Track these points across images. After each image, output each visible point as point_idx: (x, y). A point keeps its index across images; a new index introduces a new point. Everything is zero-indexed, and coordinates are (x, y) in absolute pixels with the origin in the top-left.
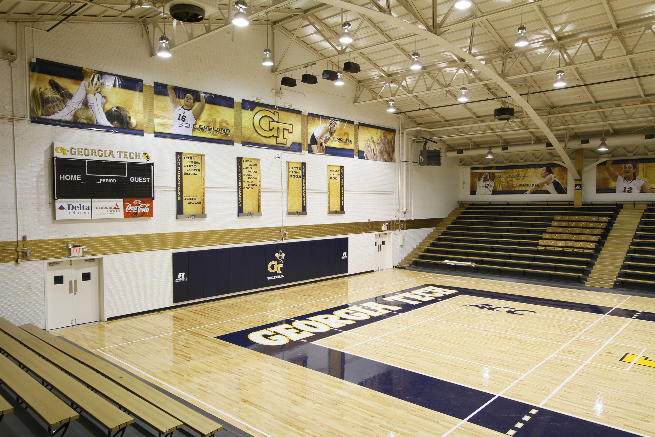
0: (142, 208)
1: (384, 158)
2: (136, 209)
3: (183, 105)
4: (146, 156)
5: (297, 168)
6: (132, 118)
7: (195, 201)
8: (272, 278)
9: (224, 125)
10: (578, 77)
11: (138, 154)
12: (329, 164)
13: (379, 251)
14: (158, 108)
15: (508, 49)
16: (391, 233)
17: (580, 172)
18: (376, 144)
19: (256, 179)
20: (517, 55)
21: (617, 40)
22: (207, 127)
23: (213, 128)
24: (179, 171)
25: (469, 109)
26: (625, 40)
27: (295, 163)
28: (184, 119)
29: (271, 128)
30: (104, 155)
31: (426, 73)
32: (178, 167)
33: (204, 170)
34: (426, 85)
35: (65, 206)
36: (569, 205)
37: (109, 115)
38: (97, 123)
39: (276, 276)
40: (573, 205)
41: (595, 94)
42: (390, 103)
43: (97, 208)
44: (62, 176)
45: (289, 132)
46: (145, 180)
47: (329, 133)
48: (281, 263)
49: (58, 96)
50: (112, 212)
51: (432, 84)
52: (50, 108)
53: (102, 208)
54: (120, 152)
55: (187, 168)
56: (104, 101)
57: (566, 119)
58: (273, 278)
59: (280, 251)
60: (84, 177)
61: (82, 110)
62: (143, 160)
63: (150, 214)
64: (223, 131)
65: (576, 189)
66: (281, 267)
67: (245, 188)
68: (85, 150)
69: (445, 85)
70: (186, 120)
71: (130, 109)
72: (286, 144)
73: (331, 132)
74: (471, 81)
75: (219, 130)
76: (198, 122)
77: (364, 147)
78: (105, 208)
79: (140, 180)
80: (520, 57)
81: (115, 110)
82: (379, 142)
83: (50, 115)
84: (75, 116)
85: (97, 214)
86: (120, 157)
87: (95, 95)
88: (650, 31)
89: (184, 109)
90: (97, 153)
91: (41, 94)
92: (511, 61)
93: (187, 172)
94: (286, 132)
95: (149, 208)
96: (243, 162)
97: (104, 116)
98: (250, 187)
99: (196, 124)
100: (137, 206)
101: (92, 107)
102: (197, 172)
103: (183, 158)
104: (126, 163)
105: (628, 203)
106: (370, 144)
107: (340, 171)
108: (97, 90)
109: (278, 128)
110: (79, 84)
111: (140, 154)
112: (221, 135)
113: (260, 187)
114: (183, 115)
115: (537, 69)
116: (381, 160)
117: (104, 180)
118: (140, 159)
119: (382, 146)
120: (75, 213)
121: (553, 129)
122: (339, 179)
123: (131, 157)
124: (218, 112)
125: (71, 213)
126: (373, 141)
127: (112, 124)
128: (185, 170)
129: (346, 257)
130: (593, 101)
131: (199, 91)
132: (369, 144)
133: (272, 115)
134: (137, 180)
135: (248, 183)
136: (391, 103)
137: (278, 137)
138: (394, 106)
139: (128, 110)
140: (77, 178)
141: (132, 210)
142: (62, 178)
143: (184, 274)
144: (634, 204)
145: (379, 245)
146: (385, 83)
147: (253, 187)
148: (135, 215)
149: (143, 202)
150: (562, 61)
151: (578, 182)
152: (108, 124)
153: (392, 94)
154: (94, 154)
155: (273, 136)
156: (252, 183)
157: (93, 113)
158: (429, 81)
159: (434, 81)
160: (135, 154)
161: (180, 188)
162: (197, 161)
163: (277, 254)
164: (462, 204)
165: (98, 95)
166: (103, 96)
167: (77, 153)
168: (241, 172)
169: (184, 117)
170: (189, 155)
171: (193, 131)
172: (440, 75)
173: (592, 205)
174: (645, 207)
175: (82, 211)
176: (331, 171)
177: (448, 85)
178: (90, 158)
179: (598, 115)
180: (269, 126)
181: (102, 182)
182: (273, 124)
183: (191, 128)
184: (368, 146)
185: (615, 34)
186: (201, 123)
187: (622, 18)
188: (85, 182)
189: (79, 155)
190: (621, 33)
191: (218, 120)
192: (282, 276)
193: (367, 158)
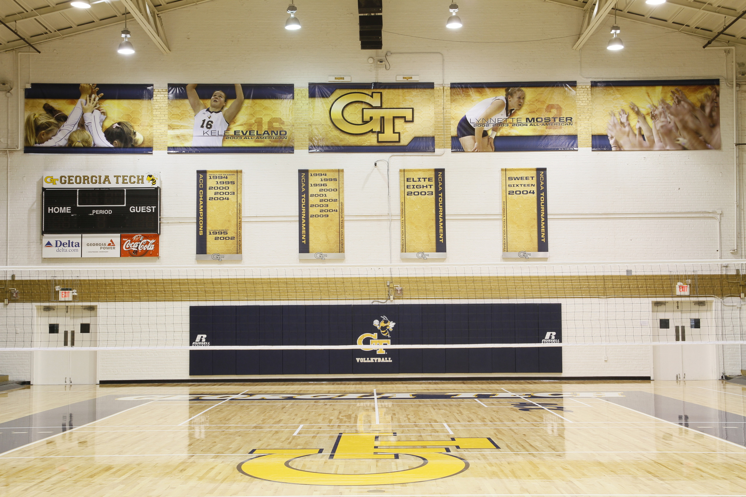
0: (145, 245)
1: (679, 142)
2: (136, 247)
3: (209, 106)
4: (152, 178)
5: (425, 179)
6: (137, 133)
7: (226, 236)
8: (366, 360)
9: (276, 125)
12: (504, 167)
14: (174, 116)
18: (649, 118)
19: (335, 200)
22: (247, 131)
23: (257, 131)
24: (201, 196)
27: (420, 170)
28: (209, 125)
29: (367, 118)
30: (98, 181)
32: (201, 191)
33: (241, 193)
35: (53, 242)
37: (110, 134)
38: (94, 144)
39: (376, 359)
43: (88, 244)
44: (51, 209)
45: (406, 121)
46: (149, 209)
47: (504, 111)
48: (386, 338)
49: (52, 120)
50: (106, 250)
52: (43, 135)
53: (94, 244)
54: (117, 177)
55: (213, 191)
56: (103, 117)
58: (368, 361)
59: (384, 317)
60: (74, 209)
61: (78, 132)
62: (148, 184)
63: (155, 254)
64: (274, 135)
67: (312, 216)
68: (77, 177)
70: (213, 127)
72: (399, 142)
73: (509, 109)
75: (268, 134)
76: (232, 126)
77: (610, 127)
78: (97, 244)
79: (143, 209)
81: (117, 127)
83: (43, 143)
84: (69, 140)
86: (117, 183)
87: (92, 113)
89: (210, 112)
90: (90, 180)
91: (35, 121)
93: (214, 196)
94: (399, 123)
95: (154, 245)
96: (310, 177)
97: (102, 135)
98: (324, 213)
99: (228, 129)
100: (137, 243)
101: (89, 126)
102: (230, 196)
103: (208, 177)
104: (125, 189)
106: (628, 120)
107: (535, 178)
108: (96, 106)
109: (382, 118)
110: (74, 103)
111: (143, 177)
112: (270, 140)
113: (342, 213)
114: (209, 120)
116: (669, 148)
118: (143, 183)
119: (670, 118)
120: (63, 250)
122: (533, 193)
123: (132, 182)
124: (266, 108)
125: (58, 251)
126: (638, 113)
127: (111, 144)
128: (210, 193)
131: (234, 84)
132: (624, 121)
133: (368, 99)
134: (138, 210)
135: (319, 208)
137: (382, 131)
139: (133, 124)
140: (66, 210)
141: (131, 247)
143: (205, 336)
147: (328, 213)
148: (136, 254)
149: (145, 237)
152: (108, 144)
154: (86, 181)
155: (371, 131)
156: (328, 208)
157: (89, 133)
160: (136, 177)
161: (202, 218)
162: (230, 181)
163: (376, 323)
165: (97, 113)
166: (102, 113)
167: (67, 182)
168: (307, 192)
169: (210, 123)
170: (218, 174)
171: (223, 140)
176: (511, 179)
178: (82, 186)
180: (361, 116)
181: (95, 213)
182: (369, 113)
183: (221, 136)
184: (622, 123)
186: (235, 127)
188: (75, 215)
191: (266, 120)
192: (388, 359)
193: (619, 148)
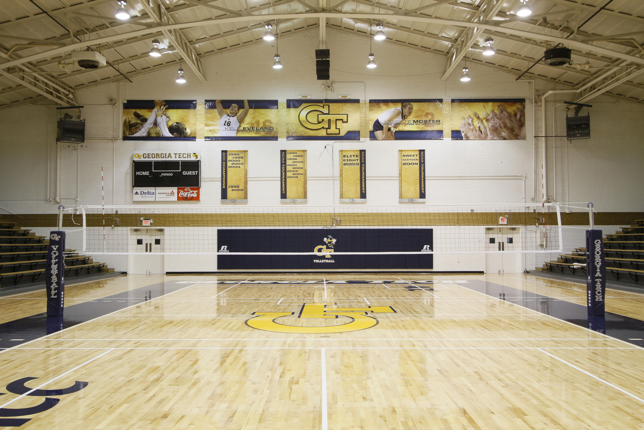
0: (191, 194)
1: (501, 135)
2: (186, 195)
3: (228, 113)
4: (195, 155)
5: (354, 156)
6: (187, 129)
7: (238, 189)
8: (319, 261)
9: (267, 124)
11: (189, 155)
12: (400, 149)
14: (208, 119)
16: (519, 228)
18: (484, 121)
19: (302, 168)
22: (251, 128)
23: (257, 128)
24: (224, 165)
27: (351, 151)
28: (229, 124)
29: (320, 120)
30: (165, 157)
32: (224, 162)
33: (247, 164)
35: (139, 192)
37: (171, 129)
38: (163, 135)
39: (325, 260)
43: (159, 193)
44: (138, 172)
45: (343, 122)
46: (194, 173)
47: (400, 116)
48: (331, 248)
49: (139, 121)
50: (169, 197)
52: (133, 130)
53: (162, 193)
54: (176, 154)
55: (231, 162)
56: (168, 119)
58: (321, 262)
59: (330, 236)
60: (151, 173)
61: (153, 128)
62: (193, 159)
63: (197, 199)
64: (266, 130)
67: (288, 177)
68: (152, 154)
70: (231, 125)
71: (186, 123)
72: (339, 134)
73: (404, 115)
75: (263, 129)
76: (242, 125)
77: (462, 126)
78: (164, 193)
79: (190, 173)
81: (175, 125)
82: (489, 117)
83: (133, 134)
84: (149, 133)
85: (159, 198)
86: (176, 157)
87: (161, 117)
89: (229, 116)
90: (160, 156)
91: (129, 122)
93: (231, 165)
94: (339, 123)
95: (196, 194)
96: (287, 154)
97: (167, 130)
98: (295, 176)
99: (240, 126)
100: (187, 193)
101: (160, 125)
102: (240, 166)
103: (228, 154)
104: (180, 161)
106: (472, 122)
107: (418, 156)
108: (163, 113)
109: (329, 120)
110: (151, 112)
111: (190, 154)
112: (264, 133)
113: (306, 175)
114: (229, 121)
116: (495, 138)
117: (164, 174)
118: (190, 158)
119: (497, 121)
120: (145, 197)
122: (417, 164)
123: (184, 157)
124: (261, 114)
125: (142, 197)
126: (478, 118)
127: (172, 135)
128: (229, 164)
131: (243, 100)
132: (470, 122)
133: (321, 109)
134: (188, 173)
135: (293, 173)
137: (329, 128)
139: (184, 123)
140: (147, 173)
141: (183, 195)
142: (138, 174)
143: (226, 247)
147: (298, 176)
148: (186, 199)
149: (192, 189)
152: (170, 135)
154: (158, 157)
155: (323, 128)
156: (298, 173)
157: (160, 129)
160: (187, 154)
161: (224, 178)
162: (241, 156)
163: (325, 239)
165: (164, 117)
166: (167, 117)
167: (147, 157)
168: (285, 163)
169: (229, 123)
170: (234, 152)
171: (237, 133)
175: (149, 195)
176: (404, 156)
178: (155, 159)
180: (317, 119)
181: (163, 175)
182: (321, 117)
183: (236, 130)
184: (469, 124)
186: (244, 125)
188: (152, 176)
189: (148, 158)
191: (261, 121)
192: (332, 261)
193: (467, 138)
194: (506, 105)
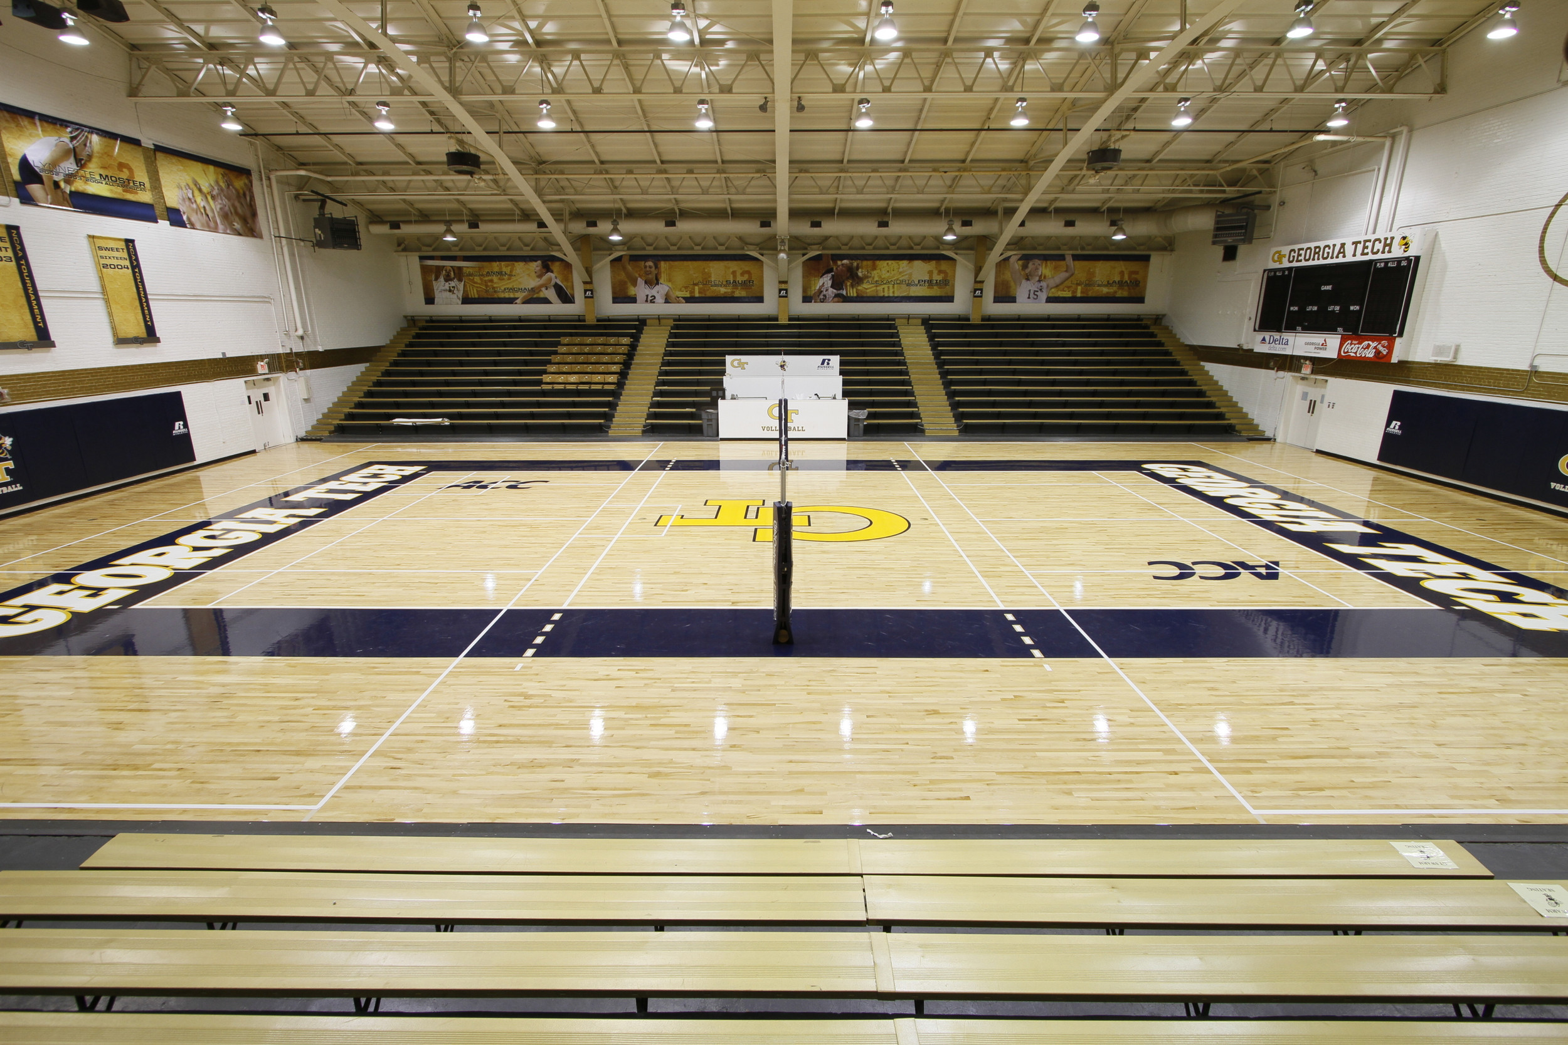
1: (234, 227)
10: (573, 118)
12: (91, 233)
13: (259, 413)
15: (454, 42)
16: (278, 377)
17: (589, 271)
18: (209, 198)
20: (473, 58)
21: (618, 65)
25: (399, 146)
26: (630, 68)
31: (300, 58)
34: (303, 83)
36: (579, 320)
40: (584, 321)
41: (599, 148)
42: (226, 110)
47: (72, 160)
48: (6, 459)
51: (317, 84)
57: (563, 183)
65: (586, 297)
66: (7, 470)
69: (344, 90)
73: (79, 157)
74: (395, 92)
77: (180, 201)
80: (479, 62)
82: (214, 193)
88: (659, 62)
92: (464, 67)
105: (652, 317)
106: (193, 196)
107: (125, 251)
115: (509, 90)
116: (228, 232)
119: (225, 201)
121: (545, 199)
122: (128, 268)
126: (200, 190)
129: (183, 430)
130: (597, 161)
132: (191, 196)
136: (229, 111)
138: (237, 118)
144: (659, 318)
145: (257, 402)
146: (206, 62)
150: (546, 84)
151: (588, 287)
153: (226, 89)
158: (310, 77)
159: (318, 79)
164: (412, 320)
172: (331, 69)
173: (609, 320)
174: (672, 323)
176: (100, 248)
177: (351, 92)
179: (603, 183)
184: (189, 199)
185: (617, 55)
187: (626, 32)
190: (623, 55)
192: (16, 487)
193: (193, 227)
194: (232, 176)
